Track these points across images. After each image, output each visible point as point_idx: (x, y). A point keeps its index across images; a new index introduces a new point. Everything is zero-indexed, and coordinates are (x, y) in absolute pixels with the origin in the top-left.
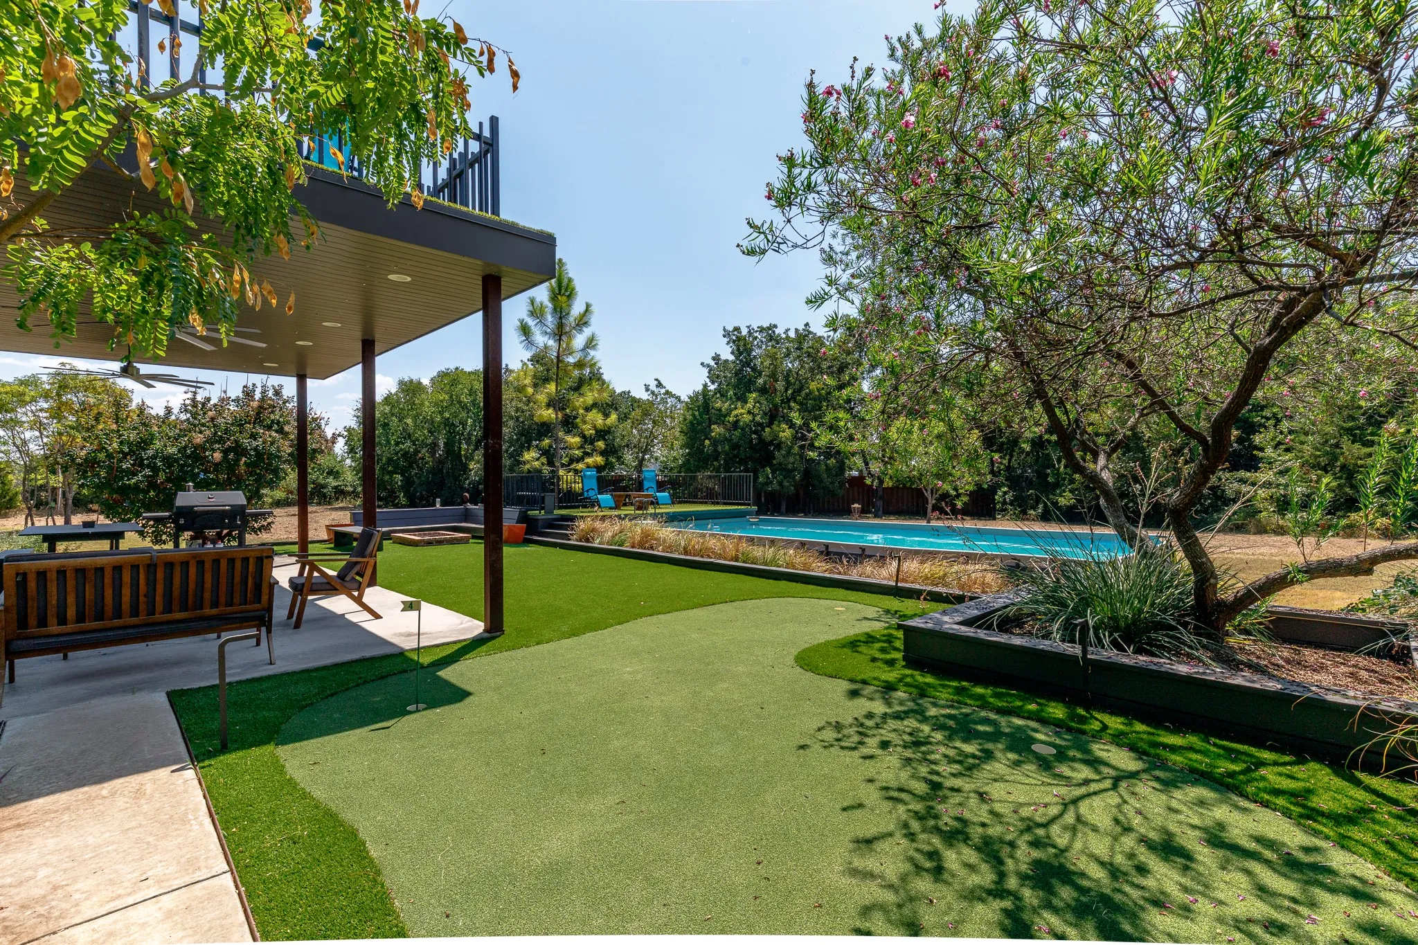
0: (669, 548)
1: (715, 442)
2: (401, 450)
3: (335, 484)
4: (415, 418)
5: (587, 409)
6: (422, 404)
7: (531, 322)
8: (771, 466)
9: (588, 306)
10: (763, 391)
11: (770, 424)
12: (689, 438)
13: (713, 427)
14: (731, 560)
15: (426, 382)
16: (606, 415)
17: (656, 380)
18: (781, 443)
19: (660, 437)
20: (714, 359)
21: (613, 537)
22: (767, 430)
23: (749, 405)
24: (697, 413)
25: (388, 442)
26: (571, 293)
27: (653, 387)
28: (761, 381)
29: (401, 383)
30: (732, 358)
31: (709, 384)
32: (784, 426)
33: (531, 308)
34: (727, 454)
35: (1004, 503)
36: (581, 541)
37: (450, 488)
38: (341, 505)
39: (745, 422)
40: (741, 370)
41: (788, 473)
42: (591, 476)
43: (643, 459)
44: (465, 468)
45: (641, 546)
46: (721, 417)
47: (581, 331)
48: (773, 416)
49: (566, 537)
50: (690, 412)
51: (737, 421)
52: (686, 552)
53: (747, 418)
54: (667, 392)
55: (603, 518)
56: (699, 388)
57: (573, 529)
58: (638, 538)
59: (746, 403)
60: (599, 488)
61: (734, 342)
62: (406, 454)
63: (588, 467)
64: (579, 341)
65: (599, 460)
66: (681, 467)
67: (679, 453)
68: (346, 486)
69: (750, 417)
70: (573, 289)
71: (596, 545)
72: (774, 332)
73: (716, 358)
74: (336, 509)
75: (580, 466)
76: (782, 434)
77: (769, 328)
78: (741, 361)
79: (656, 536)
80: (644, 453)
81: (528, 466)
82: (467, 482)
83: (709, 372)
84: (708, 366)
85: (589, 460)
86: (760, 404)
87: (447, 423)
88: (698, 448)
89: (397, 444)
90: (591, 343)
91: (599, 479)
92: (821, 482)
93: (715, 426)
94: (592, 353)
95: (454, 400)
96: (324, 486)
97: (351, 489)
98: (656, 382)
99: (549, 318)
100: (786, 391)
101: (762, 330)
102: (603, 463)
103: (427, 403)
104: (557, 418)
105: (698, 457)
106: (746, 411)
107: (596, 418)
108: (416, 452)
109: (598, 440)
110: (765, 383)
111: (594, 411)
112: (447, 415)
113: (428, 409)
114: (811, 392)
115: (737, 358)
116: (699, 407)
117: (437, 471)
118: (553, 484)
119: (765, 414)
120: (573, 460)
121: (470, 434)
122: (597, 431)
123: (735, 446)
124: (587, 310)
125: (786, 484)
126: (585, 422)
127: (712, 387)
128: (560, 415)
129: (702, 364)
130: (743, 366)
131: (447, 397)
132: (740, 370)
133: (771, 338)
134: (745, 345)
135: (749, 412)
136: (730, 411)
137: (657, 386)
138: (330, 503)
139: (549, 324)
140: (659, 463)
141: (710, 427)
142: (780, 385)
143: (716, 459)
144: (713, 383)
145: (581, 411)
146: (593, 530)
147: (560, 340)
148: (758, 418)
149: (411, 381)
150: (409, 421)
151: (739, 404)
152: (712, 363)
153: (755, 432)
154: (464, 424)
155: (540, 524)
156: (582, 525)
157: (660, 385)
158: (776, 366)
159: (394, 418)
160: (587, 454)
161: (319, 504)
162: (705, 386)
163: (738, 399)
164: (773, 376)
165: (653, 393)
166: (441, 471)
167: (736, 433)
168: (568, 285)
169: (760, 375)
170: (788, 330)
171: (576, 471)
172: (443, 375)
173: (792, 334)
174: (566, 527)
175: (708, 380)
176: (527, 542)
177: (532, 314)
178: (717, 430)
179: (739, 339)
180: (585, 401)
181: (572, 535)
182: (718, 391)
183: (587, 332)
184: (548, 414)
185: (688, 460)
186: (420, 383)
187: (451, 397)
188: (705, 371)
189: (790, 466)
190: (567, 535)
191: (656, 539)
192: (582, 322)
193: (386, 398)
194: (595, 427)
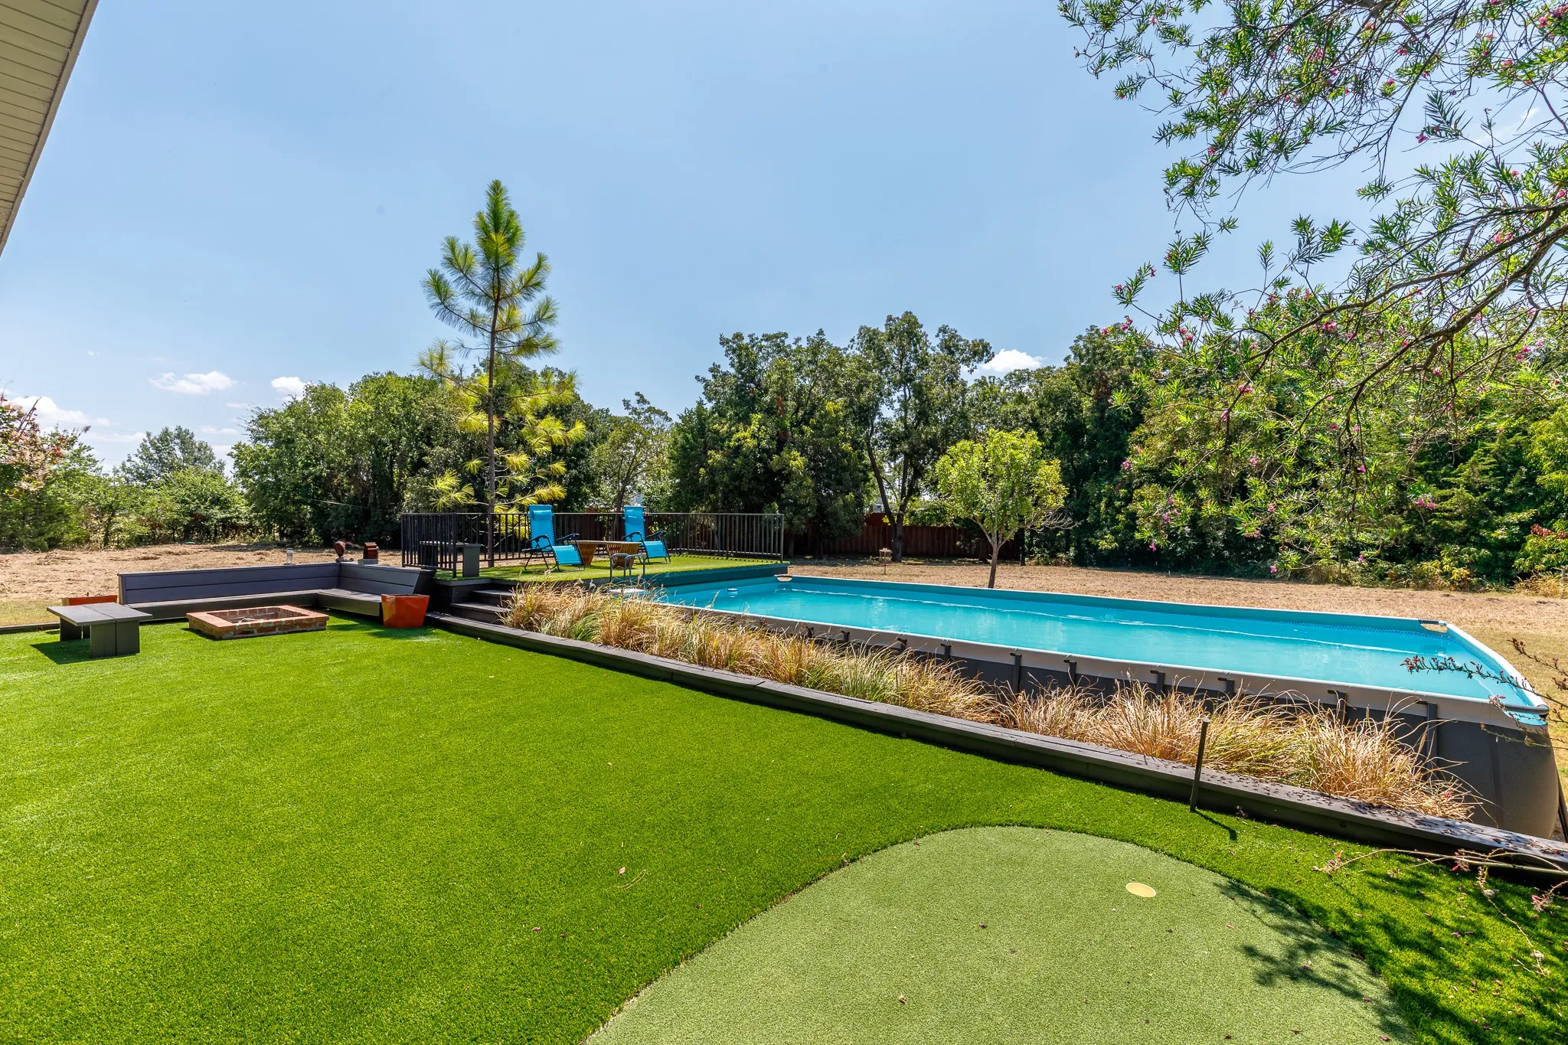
0: (674, 649)
1: (712, 471)
2: (311, 474)
3: (221, 515)
4: (329, 433)
5: (541, 415)
6: (338, 416)
7: (449, 276)
8: (779, 501)
9: (541, 259)
10: (769, 411)
11: (779, 450)
12: (681, 465)
13: (709, 452)
14: (788, 680)
15: (345, 388)
16: (568, 424)
17: (637, 394)
18: (791, 473)
19: (644, 465)
20: (711, 370)
21: (572, 622)
22: (775, 457)
23: (754, 427)
24: (690, 436)
25: (293, 463)
26: (514, 234)
27: (634, 404)
28: (767, 398)
29: (310, 390)
30: (732, 371)
31: (705, 401)
32: (795, 453)
33: (450, 255)
34: (727, 486)
35: (1030, 545)
36: (518, 627)
37: (376, 522)
38: (231, 543)
39: (749, 448)
40: (743, 385)
41: (798, 508)
42: (542, 517)
43: (624, 490)
44: (398, 498)
45: (621, 642)
46: (719, 441)
47: (529, 296)
48: (781, 441)
49: (493, 619)
50: (682, 435)
51: (739, 447)
52: (703, 660)
53: (751, 443)
54: (652, 410)
55: (559, 586)
56: (694, 406)
57: (506, 605)
58: (615, 628)
59: (750, 425)
60: (557, 535)
61: (734, 351)
62: (317, 479)
63: (540, 502)
64: (526, 310)
65: (557, 490)
66: (670, 499)
67: (667, 483)
68: (238, 518)
69: (755, 442)
70: (517, 229)
71: (541, 636)
72: (783, 341)
73: (715, 369)
74: (222, 549)
75: (529, 500)
76: (792, 463)
77: (776, 336)
78: (743, 374)
79: (647, 624)
80: (626, 482)
81: (443, 500)
82: (398, 516)
83: (705, 388)
84: (704, 380)
85: (542, 492)
86: (766, 426)
87: (373, 440)
88: (691, 479)
89: (306, 466)
90: (544, 314)
91: (556, 520)
92: (837, 520)
93: (712, 452)
94: (547, 328)
95: (381, 412)
96: (206, 519)
97: (244, 522)
98: (638, 398)
99: (478, 269)
100: (797, 411)
101: (767, 338)
102: (563, 495)
103: (345, 415)
104: (491, 425)
105: (690, 490)
106: (750, 435)
107: (552, 427)
108: (331, 476)
109: (555, 460)
110: (772, 400)
111: (549, 418)
112: (372, 431)
113: (346, 423)
114: (827, 413)
115: (739, 371)
116: (692, 429)
117: (359, 500)
118: (483, 527)
119: (772, 438)
120: (514, 490)
121: (404, 456)
122: (554, 447)
123: (737, 477)
124: (539, 266)
125: (796, 521)
126: (534, 434)
127: (709, 406)
128: (496, 423)
129: (697, 377)
130: (746, 381)
131: (372, 409)
132: (741, 385)
133: (780, 349)
134: (747, 355)
135: (753, 436)
136: (730, 434)
137: (639, 402)
138: (215, 541)
139: (479, 282)
140: (642, 496)
141: (706, 453)
142: (791, 404)
143: (713, 491)
144: (710, 400)
145: (530, 417)
146: (541, 609)
147: (496, 307)
148: (764, 443)
149: (323, 387)
150: (321, 437)
151: (741, 426)
152: (709, 377)
153: (760, 460)
154: (395, 443)
155: (454, 592)
156: (521, 599)
157: (642, 400)
158: (785, 381)
159: (301, 434)
160: (536, 482)
161: (199, 541)
162: (700, 403)
163: (739, 420)
164: (782, 392)
165: (635, 410)
166: (365, 501)
167: (737, 460)
168: (509, 222)
169: (766, 391)
170: (798, 340)
171: (522, 508)
172: (368, 380)
173: (804, 344)
174: (494, 601)
175: (703, 397)
176: (429, 625)
177: (451, 262)
178: (716, 457)
179: (740, 348)
180: (535, 402)
181: (505, 615)
182: (716, 409)
183: (539, 296)
184: (479, 421)
185: (679, 492)
186: (335, 390)
187: (377, 408)
188: (701, 386)
189: (802, 501)
190: (493, 613)
191: (647, 630)
192: (531, 285)
193: (289, 408)
194: (550, 441)
